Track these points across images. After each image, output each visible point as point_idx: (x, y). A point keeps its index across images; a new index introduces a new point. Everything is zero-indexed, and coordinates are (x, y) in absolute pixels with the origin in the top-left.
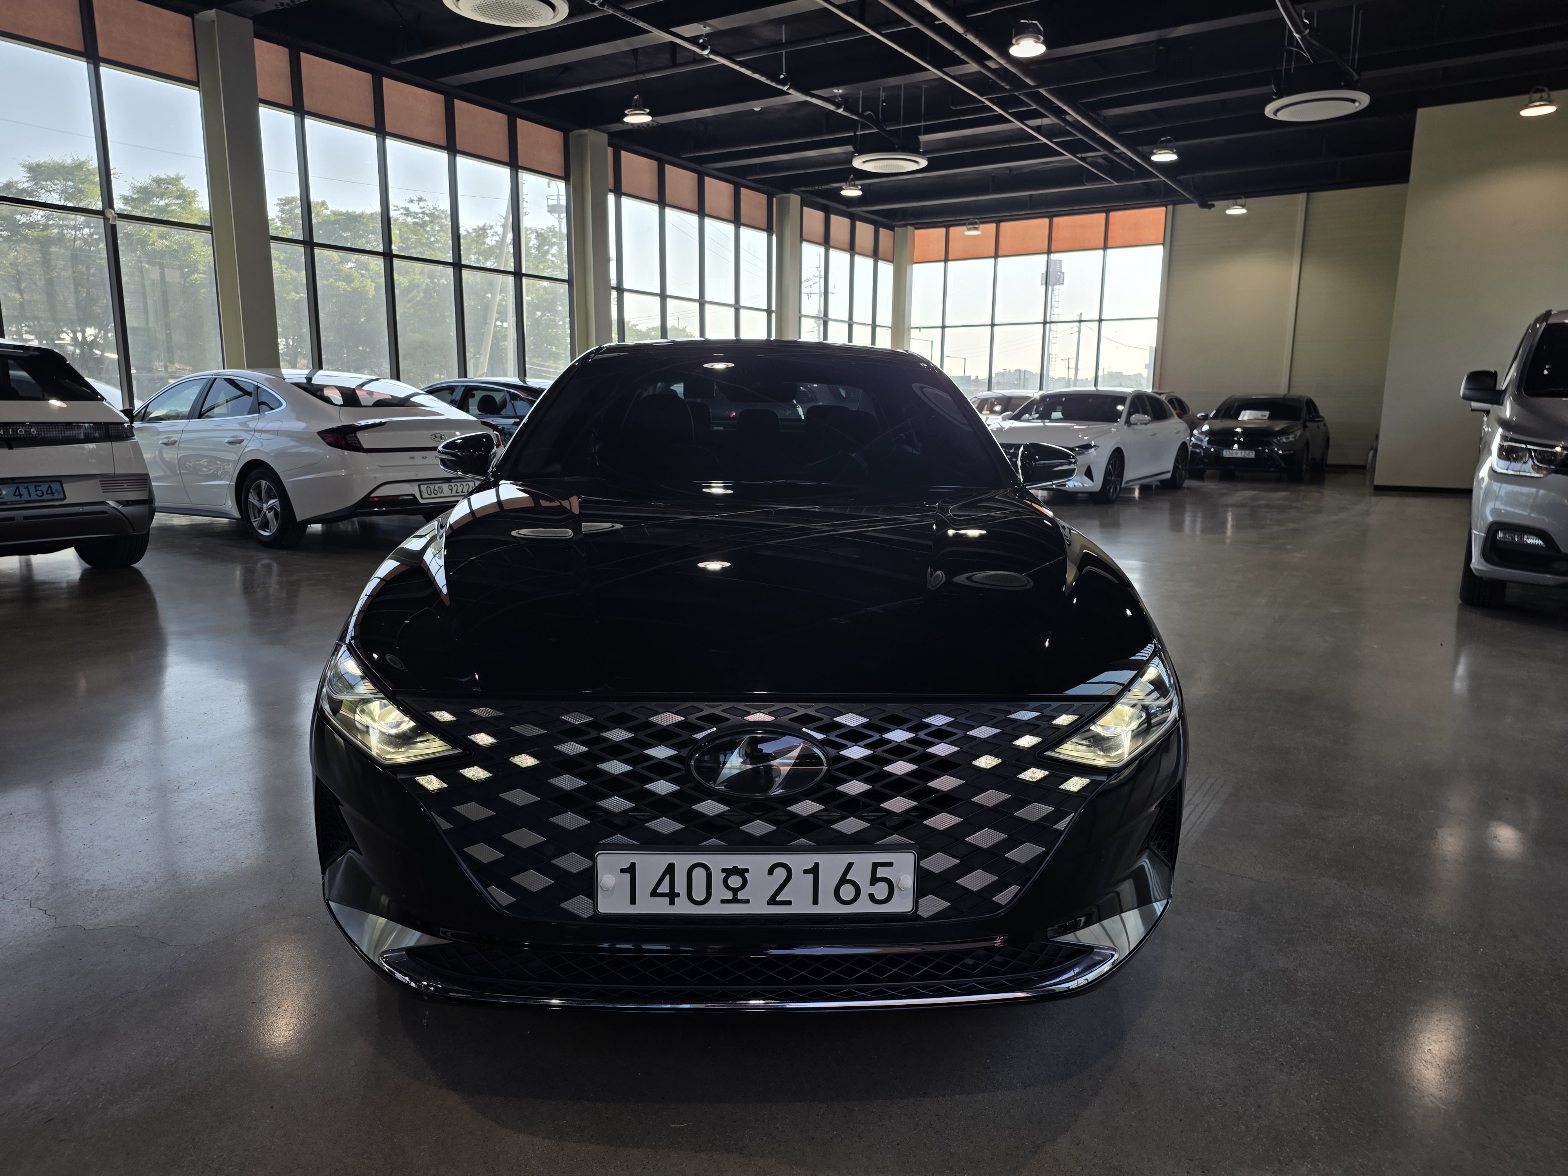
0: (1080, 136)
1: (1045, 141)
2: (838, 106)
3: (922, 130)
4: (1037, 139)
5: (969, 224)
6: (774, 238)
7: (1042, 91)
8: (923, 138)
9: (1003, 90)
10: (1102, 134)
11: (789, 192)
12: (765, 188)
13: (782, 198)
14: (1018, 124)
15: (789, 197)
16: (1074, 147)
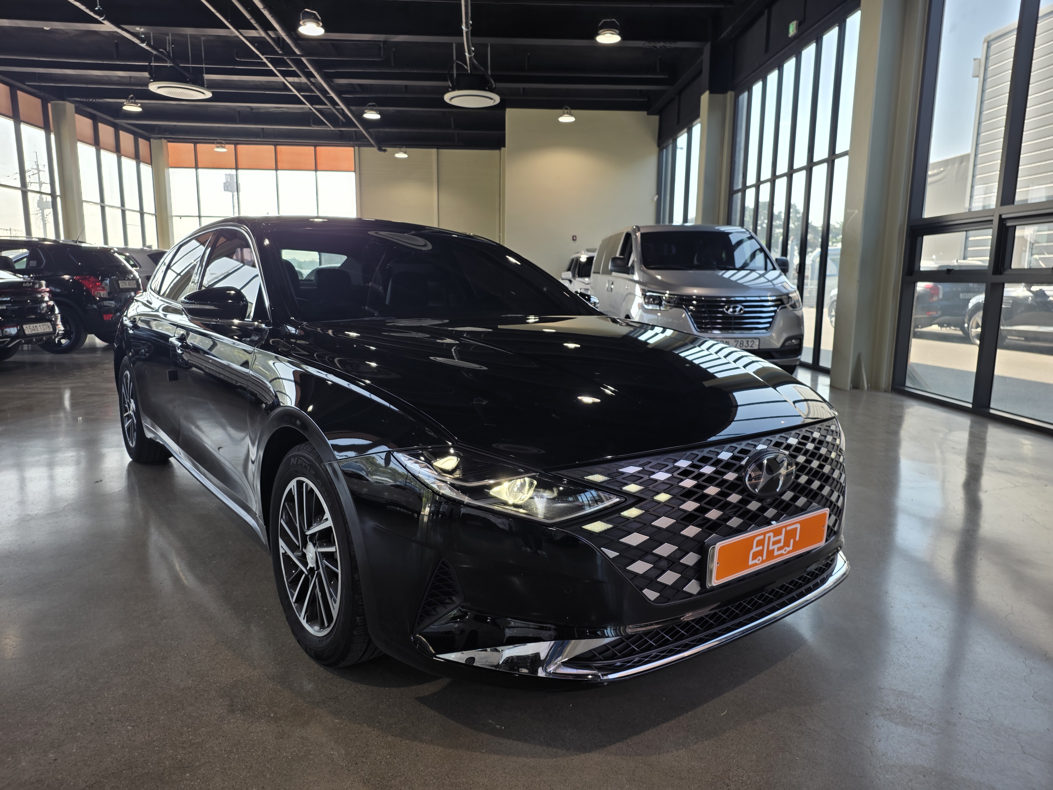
0: (318, 94)
1: (296, 92)
2: (142, 41)
3: (204, 71)
4: (291, 91)
5: (218, 143)
6: (53, 136)
7: (304, 59)
8: (207, 77)
9: (277, 53)
10: (332, 95)
11: (64, 100)
12: (42, 94)
13: (55, 104)
14: (281, 78)
15: (65, 105)
16: (313, 100)
